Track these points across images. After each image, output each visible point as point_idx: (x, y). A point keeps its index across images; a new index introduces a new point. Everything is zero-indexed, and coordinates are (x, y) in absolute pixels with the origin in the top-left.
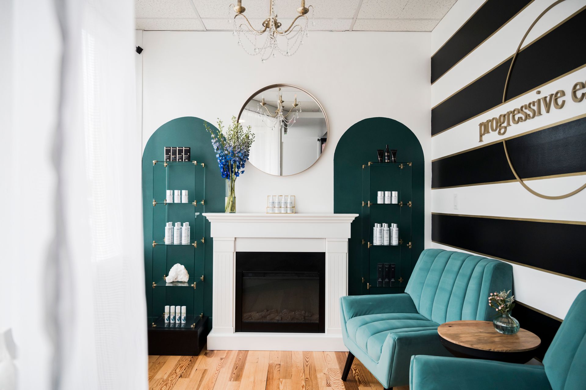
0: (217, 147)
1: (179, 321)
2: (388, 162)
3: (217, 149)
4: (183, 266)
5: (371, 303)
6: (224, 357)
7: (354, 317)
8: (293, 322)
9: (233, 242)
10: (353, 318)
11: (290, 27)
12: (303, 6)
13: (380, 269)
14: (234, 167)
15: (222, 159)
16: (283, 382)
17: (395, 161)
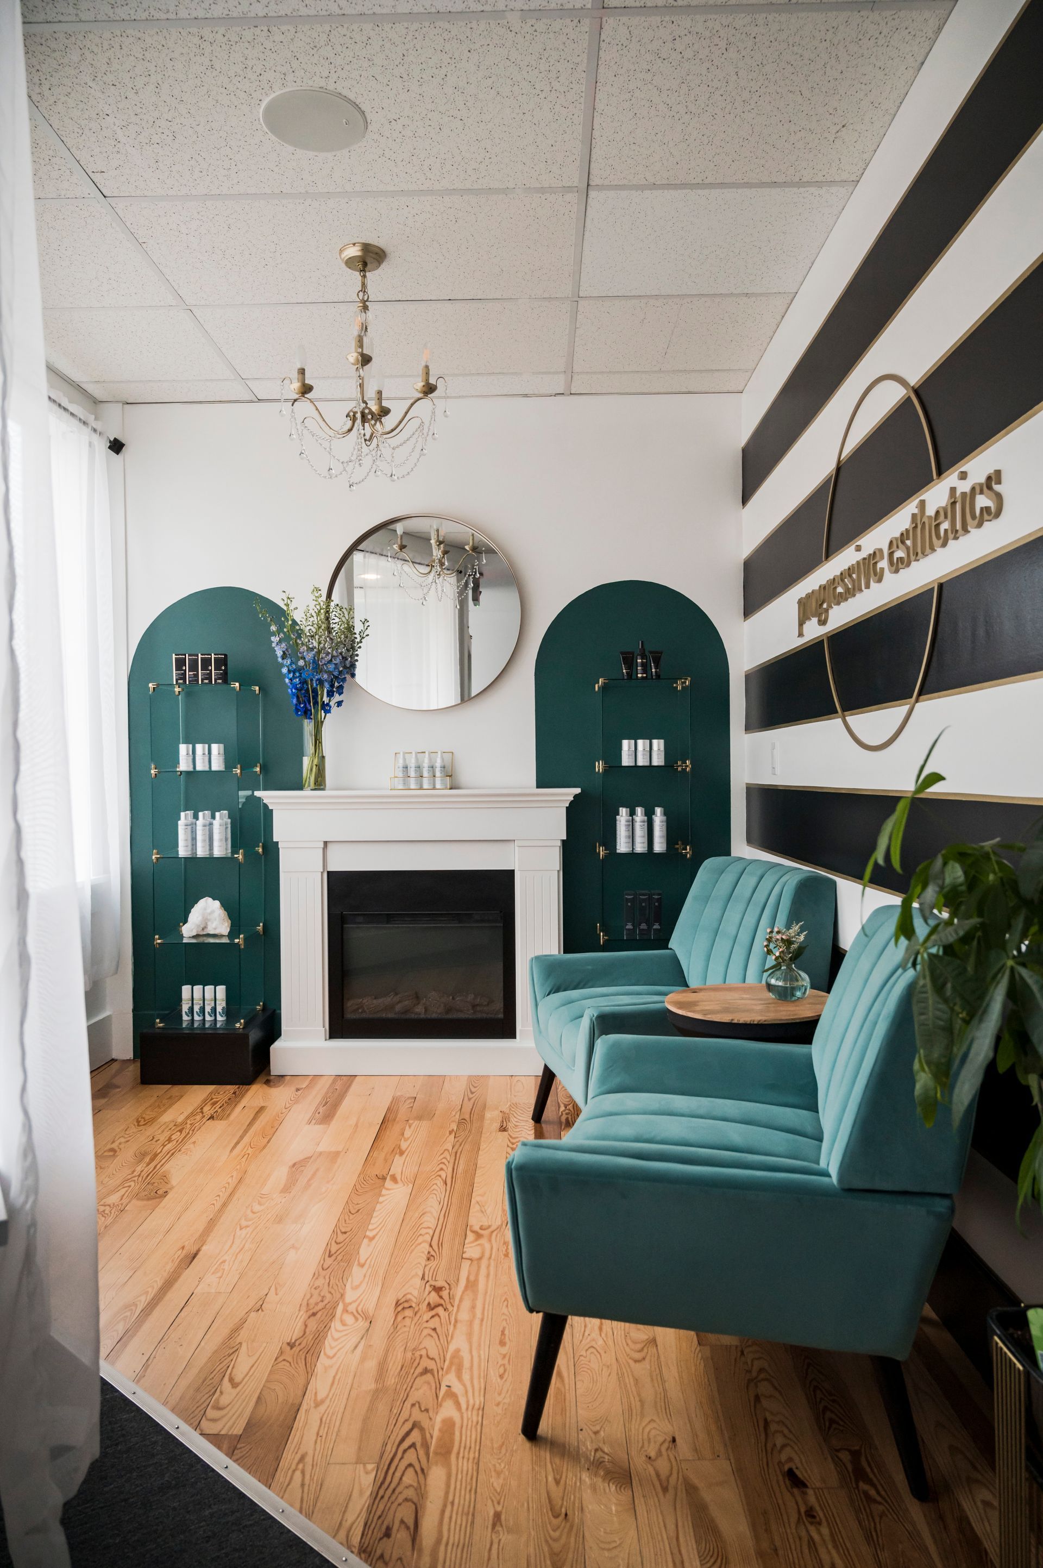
0: (284, 652)
1: (211, 1016)
2: (642, 677)
3: (284, 656)
4: (217, 903)
5: (590, 967)
6: (304, 1087)
7: (554, 993)
8: (450, 1016)
9: (321, 850)
10: (551, 996)
11: (401, 422)
12: (424, 379)
13: (629, 904)
14: (319, 693)
15: (294, 677)
16: (414, 1125)
17: (658, 676)
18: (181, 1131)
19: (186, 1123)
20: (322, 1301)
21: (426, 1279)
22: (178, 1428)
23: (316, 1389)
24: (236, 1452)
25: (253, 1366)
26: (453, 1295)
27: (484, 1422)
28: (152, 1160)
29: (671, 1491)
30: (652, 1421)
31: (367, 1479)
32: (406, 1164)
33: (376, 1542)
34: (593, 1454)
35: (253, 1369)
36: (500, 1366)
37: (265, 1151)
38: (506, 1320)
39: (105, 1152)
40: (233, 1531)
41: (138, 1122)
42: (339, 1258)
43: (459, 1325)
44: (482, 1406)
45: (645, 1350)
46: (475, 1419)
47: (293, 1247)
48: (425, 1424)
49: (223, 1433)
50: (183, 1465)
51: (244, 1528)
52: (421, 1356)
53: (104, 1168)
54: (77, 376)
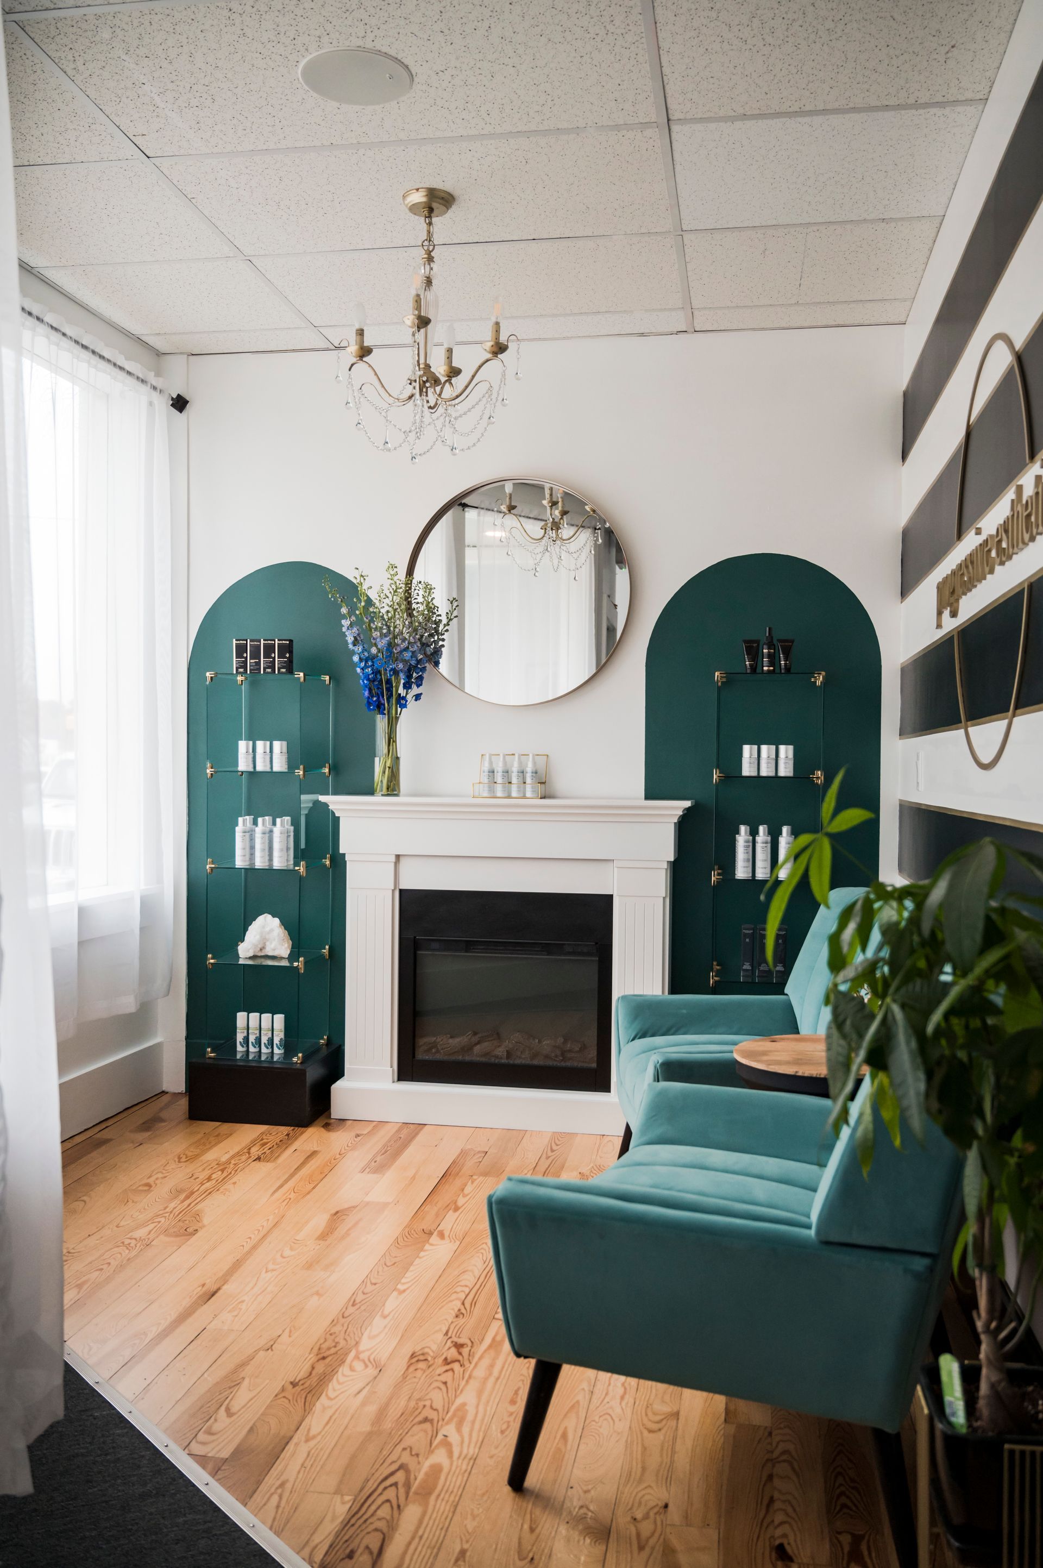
0: (355, 638)
1: (267, 1048)
2: (769, 671)
3: (355, 643)
4: (277, 921)
5: (684, 1011)
6: (365, 1132)
7: (639, 1038)
8: (536, 1063)
9: (392, 865)
10: (637, 1041)
11: (467, 387)
12: (494, 339)
13: (748, 940)
14: (394, 685)
15: (366, 667)
16: (477, 1181)
17: (788, 670)
18: (223, 1171)
19: (230, 1163)
20: (335, 1347)
21: (450, 1334)
22: (167, 1446)
23: (310, 1425)
24: (219, 1472)
25: (252, 1399)
26: (474, 1353)
27: (473, 1471)
28: (187, 1197)
29: (647, 1550)
30: (650, 1486)
31: (341, 1508)
32: (459, 1219)
33: (338, 1561)
34: (577, 1510)
35: (253, 1401)
36: (504, 1423)
37: (308, 1196)
38: (523, 1381)
39: (140, 1186)
40: (203, 1537)
41: (179, 1158)
42: (363, 1308)
43: (472, 1381)
44: (475, 1456)
45: (664, 1422)
46: (464, 1467)
47: (317, 1293)
48: (412, 1466)
49: (210, 1455)
50: (167, 1478)
51: (213, 1536)
52: (424, 1406)
53: (136, 1203)
54: (135, 328)
